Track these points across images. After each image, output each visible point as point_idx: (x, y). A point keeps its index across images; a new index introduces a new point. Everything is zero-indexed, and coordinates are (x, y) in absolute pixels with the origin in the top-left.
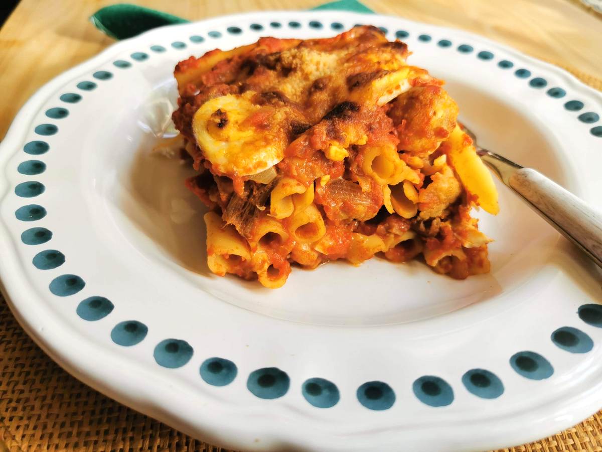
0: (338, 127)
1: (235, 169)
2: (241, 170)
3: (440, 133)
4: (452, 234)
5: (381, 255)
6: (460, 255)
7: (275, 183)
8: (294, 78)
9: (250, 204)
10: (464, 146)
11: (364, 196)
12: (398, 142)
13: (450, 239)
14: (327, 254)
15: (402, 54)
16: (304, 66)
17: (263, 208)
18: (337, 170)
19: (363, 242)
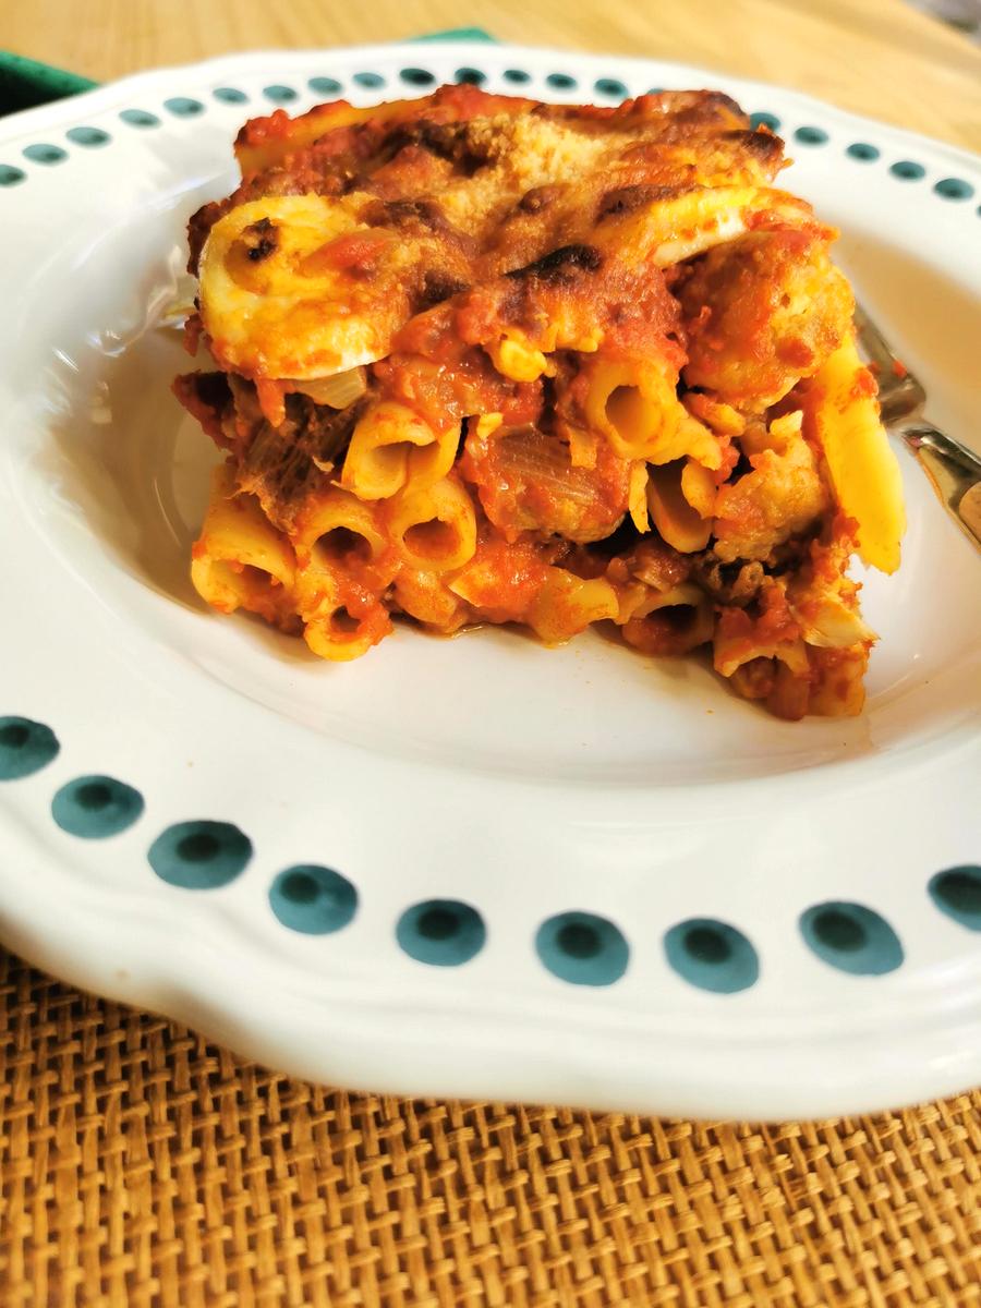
0: (532, 298)
1: (262, 359)
2: (277, 363)
3: (793, 353)
4: (784, 607)
5: (608, 630)
6: (795, 660)
7: (360, 410)
8: (484, 181)
9: (299, 452)
10: (854, 396)
11: (579, 478)
12: (683, 359)
13: (776, 615)
14: (478, 606)
15: (766, 161)
16: (514, 156)
17: (327, 467)
18: (524, 405)
19: (569, 590)
